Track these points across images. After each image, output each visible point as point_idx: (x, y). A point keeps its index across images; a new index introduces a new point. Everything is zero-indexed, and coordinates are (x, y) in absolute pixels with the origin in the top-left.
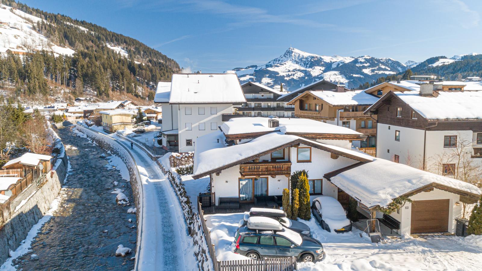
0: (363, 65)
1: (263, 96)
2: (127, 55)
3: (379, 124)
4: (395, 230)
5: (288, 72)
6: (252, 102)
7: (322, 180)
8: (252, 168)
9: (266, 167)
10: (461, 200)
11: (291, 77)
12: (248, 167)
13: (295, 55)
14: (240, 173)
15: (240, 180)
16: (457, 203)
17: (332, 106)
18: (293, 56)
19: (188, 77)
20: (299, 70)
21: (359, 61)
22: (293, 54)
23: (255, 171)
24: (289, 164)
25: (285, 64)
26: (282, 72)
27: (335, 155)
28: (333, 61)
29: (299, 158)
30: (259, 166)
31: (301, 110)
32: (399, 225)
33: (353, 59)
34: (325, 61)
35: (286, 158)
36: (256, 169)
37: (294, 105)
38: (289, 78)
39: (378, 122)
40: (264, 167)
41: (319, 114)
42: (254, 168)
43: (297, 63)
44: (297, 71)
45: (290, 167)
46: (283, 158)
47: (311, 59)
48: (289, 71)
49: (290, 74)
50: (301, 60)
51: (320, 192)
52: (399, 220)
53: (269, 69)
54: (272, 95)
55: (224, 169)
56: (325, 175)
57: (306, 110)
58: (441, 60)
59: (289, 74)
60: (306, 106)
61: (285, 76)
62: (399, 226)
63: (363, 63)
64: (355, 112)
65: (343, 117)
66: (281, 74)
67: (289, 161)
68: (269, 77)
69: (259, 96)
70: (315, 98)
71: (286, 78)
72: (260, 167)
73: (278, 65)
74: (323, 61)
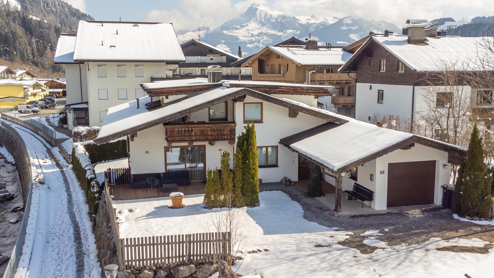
0: (350, 28)
1: (212, 59)
2: (19, 7)
3: (357, 84)
4: (366, 202)
5: (251, 36)
6: (198, 68)
7: (277, 147)
8: (182, 131)
9: (202, 129)
10: (449, 162)
11: (255, 44)
12: (177, 129)
13: (260, 14)
14: (166, 139)
15: (167, 149)
16: (444, 165)
17: (300, 66)
18: (258, 15)
19: (102, 26)
20: (266, 34)
21: (344, 23)
22: (258, 12)
23: (186, 135)
24: (233, 125)
25: (248, 26)
26: (243, 36)
27: (294, 111)
28: (310, 22)
29: (246, 116)
30: (192, 127)
31: (260, 73)
32: (372, 195)
33: (337, 20)
34: (300, 22)
35: (230, 119)
36: (187, 132)
37: (251, 67)
38: (253, 45)
39: (357, 82)
40: (198, 129)
41: (284, 77)
42: (185, 131)
43: (263, 24)
44: (262, 35)
45: (234, 130)
46: (226, 119)
47: (282, 20)
48: (253, 35)
49: (254, 40)
50: (269, 21)
51: (274, 163)
52: (372, 190)
53: (225, 32)
54: (224, 58)
55: (140, 130)
56: (281, 140)
57: (267, 73)
58: (448, 24)
59: (252, 40)
60: (267, 68)
61: (247, 42)
62: (372, 197)
63: (351, 25)
64: (330, 74)
65: (314, 81)
66: (242, 39)
67: (234, 122)
68: (224, 44)
69: (206, 59)
70: (279, 56)
71: (248, 45)
72: (193, 129)
73: (238, 27)
74: (298, 23)
